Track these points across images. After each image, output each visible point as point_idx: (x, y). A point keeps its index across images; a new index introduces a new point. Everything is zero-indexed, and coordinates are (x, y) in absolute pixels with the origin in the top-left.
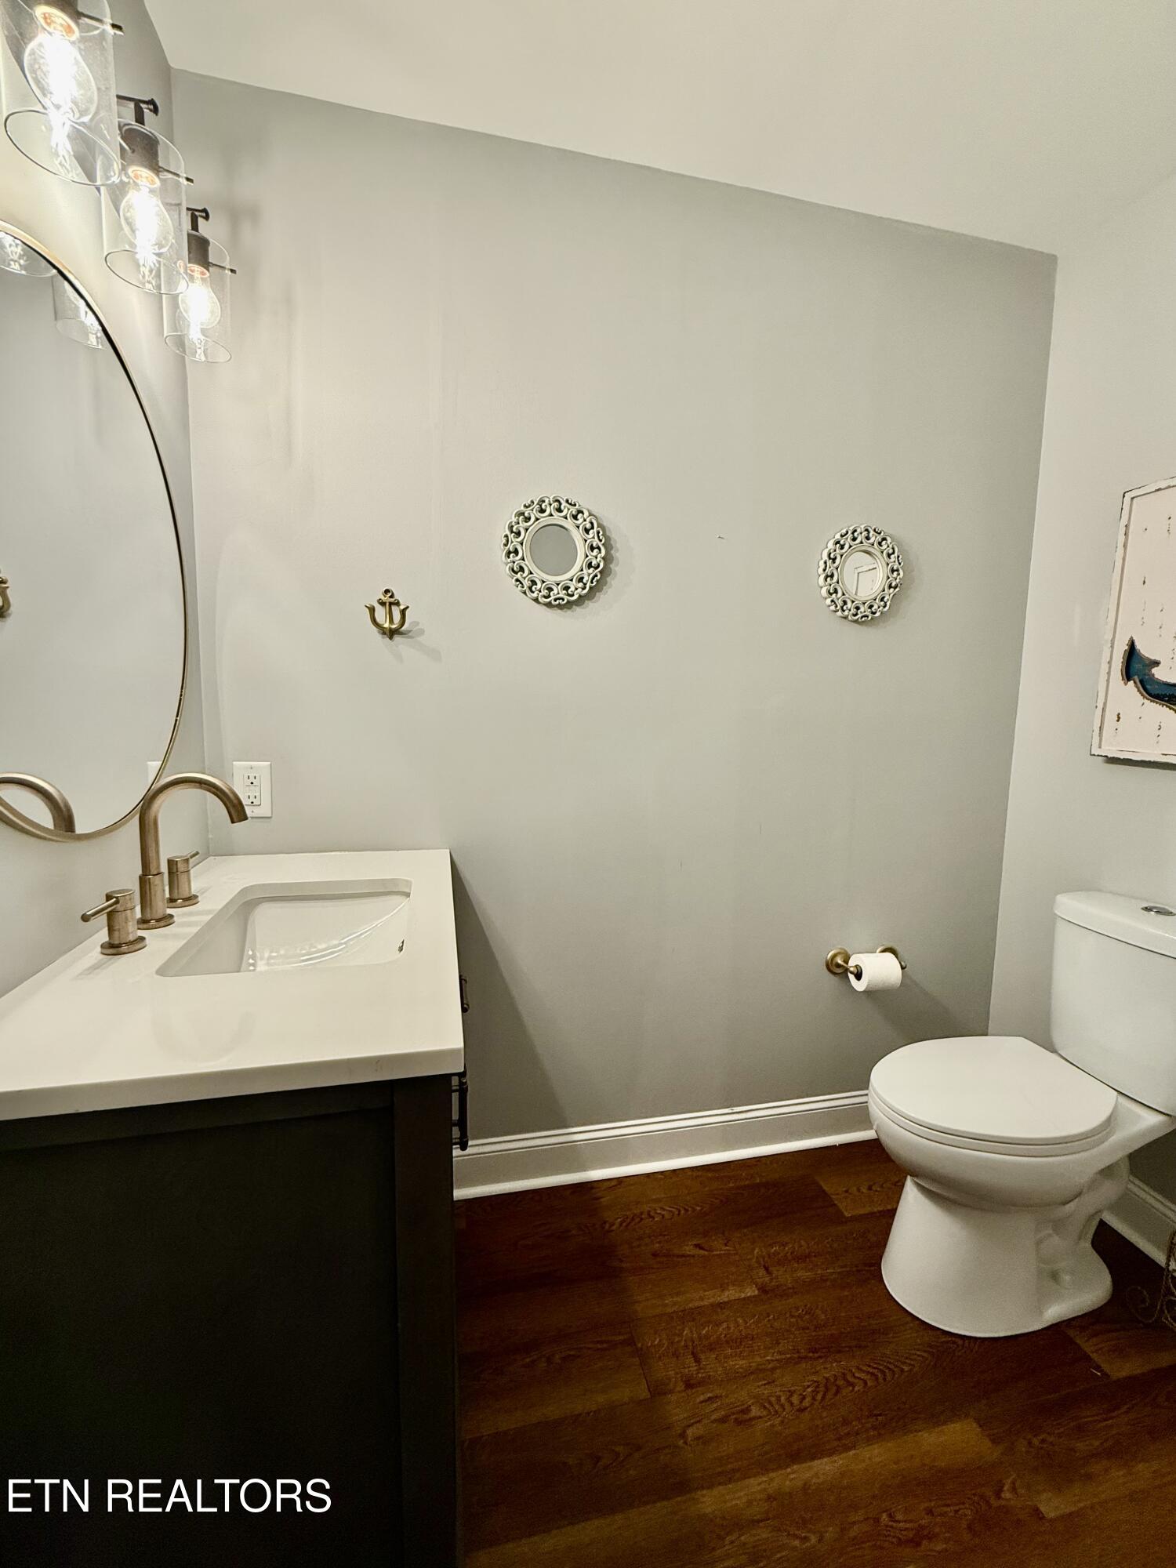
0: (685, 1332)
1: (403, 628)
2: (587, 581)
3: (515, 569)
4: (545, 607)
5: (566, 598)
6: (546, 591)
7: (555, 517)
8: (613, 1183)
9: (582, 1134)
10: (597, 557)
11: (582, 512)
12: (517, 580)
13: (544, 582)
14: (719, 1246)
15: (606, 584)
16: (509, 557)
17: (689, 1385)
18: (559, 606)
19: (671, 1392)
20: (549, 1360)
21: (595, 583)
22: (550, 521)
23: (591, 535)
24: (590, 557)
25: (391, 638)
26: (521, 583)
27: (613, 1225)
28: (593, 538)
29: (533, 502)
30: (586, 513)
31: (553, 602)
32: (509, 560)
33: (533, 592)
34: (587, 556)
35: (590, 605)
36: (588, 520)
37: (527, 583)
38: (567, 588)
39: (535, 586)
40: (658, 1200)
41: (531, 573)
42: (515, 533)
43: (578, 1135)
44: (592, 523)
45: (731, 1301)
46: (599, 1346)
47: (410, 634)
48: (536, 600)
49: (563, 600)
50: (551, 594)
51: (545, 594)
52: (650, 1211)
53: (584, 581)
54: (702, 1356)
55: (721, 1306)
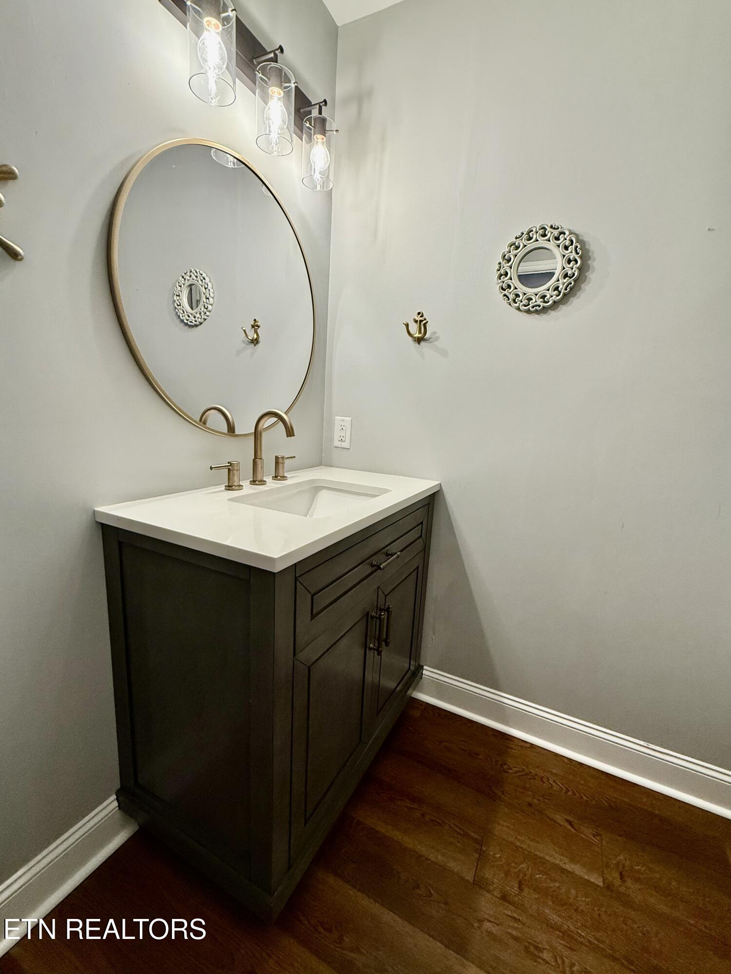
0: (523, 866)
1: (425, 337)
2: (562, 289)
3: (504, 287)
4: (525, 314)
5: (542, 304)
6: (526, 301)
7: (540, 242)
8: (528, 745)
9: (509, 700)
10: (573, 269)
11: (564, 233)
12: (505, 295)
13: (525, 294)
14: (587, 832)
15: (580, 289)
16: (500, 279)
17: (504, 898)
18: (537, 312)
19: (488, 891)
20: (423, 815)
21: (568, 290)
22: (536, 245)
23: (570, 250)
24: (566, 269)
25: (419, 343)
26: (507, 297)
27: (511, 769)
28: (572, 252)
29: (523, 234)
30: (567, 233)
31: (531, 309)
32: (500, 281)
33: (516, 303)
34: (564, 268)
35: (563, 309)
36: (568, 238)
37: (511, 297)
38: (544, 297)
39: (518, 298)
40: (555, 775)
41: (516, 288)
42: (506, 260)
43: (505, 699)
44: (572, 241)
45: (574, 874)
46: (458, 830)
47: (431, 340)
48: (518, 309)
49: (540, 306)
50: (530, 303)
51: (525, 303)
52: (543, 777)
53: (560, 289)
54: (526, 890)
55: (563, 870)
